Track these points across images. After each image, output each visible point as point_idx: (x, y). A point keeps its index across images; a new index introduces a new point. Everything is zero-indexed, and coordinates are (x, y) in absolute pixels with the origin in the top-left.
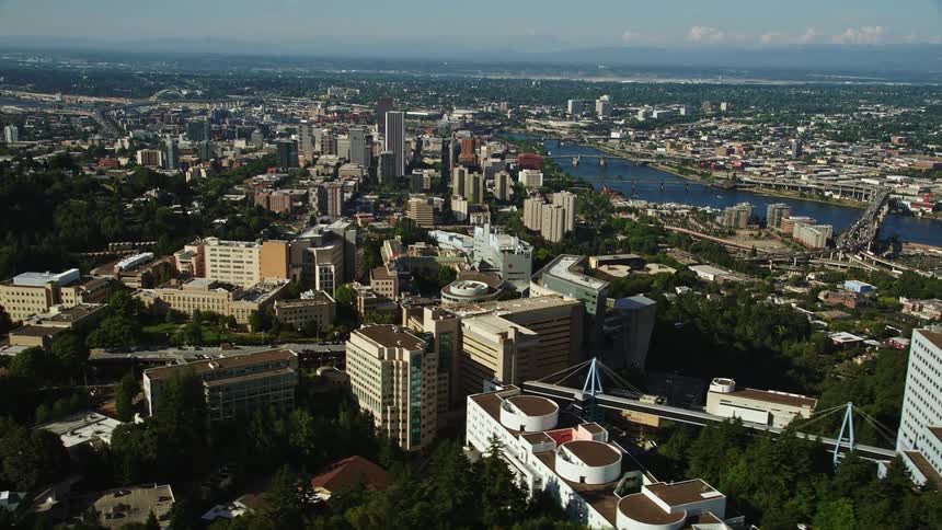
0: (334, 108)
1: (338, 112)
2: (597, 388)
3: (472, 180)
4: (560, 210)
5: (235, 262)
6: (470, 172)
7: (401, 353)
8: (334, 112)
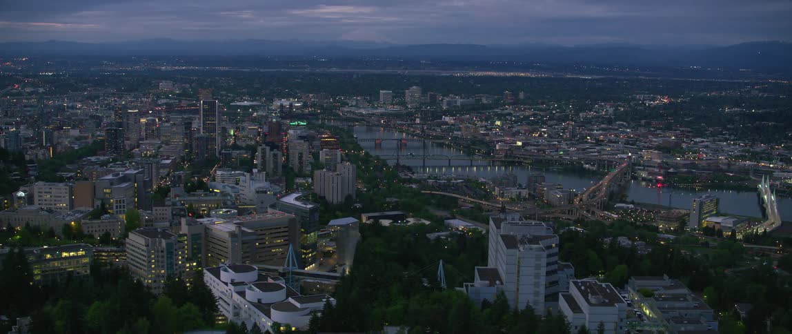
0: (163, 101)
1: (166, 104)
2: (294, 265)
3: (272, 156)
4: (340, 177)
5: (55, 196)
6: (271, 150)
7: (160, 243)
8: (163, 105)
